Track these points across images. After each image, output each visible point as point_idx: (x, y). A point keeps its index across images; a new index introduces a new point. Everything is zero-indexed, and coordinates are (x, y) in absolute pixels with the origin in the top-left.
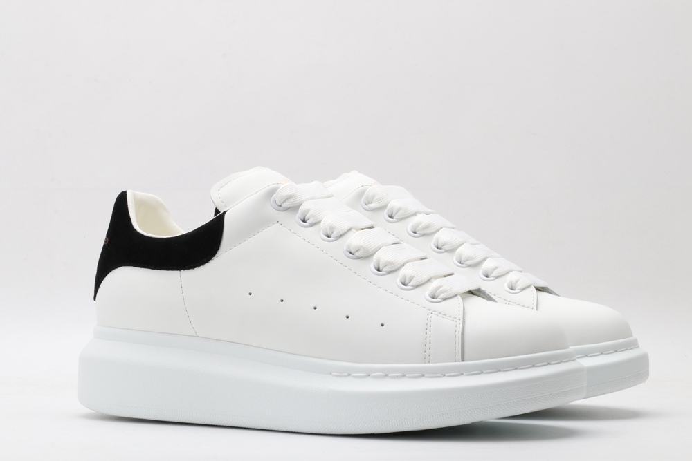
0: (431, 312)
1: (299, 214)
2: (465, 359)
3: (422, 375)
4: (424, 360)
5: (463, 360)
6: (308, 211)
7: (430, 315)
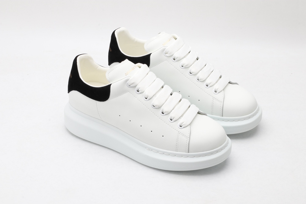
0: (179, 133)
1: (136, 89)
2: (190, 151)
3: (175, 155)
4: (176, 151)
5: (188, 152)
6: (139, 88)
7: (179, 134)
